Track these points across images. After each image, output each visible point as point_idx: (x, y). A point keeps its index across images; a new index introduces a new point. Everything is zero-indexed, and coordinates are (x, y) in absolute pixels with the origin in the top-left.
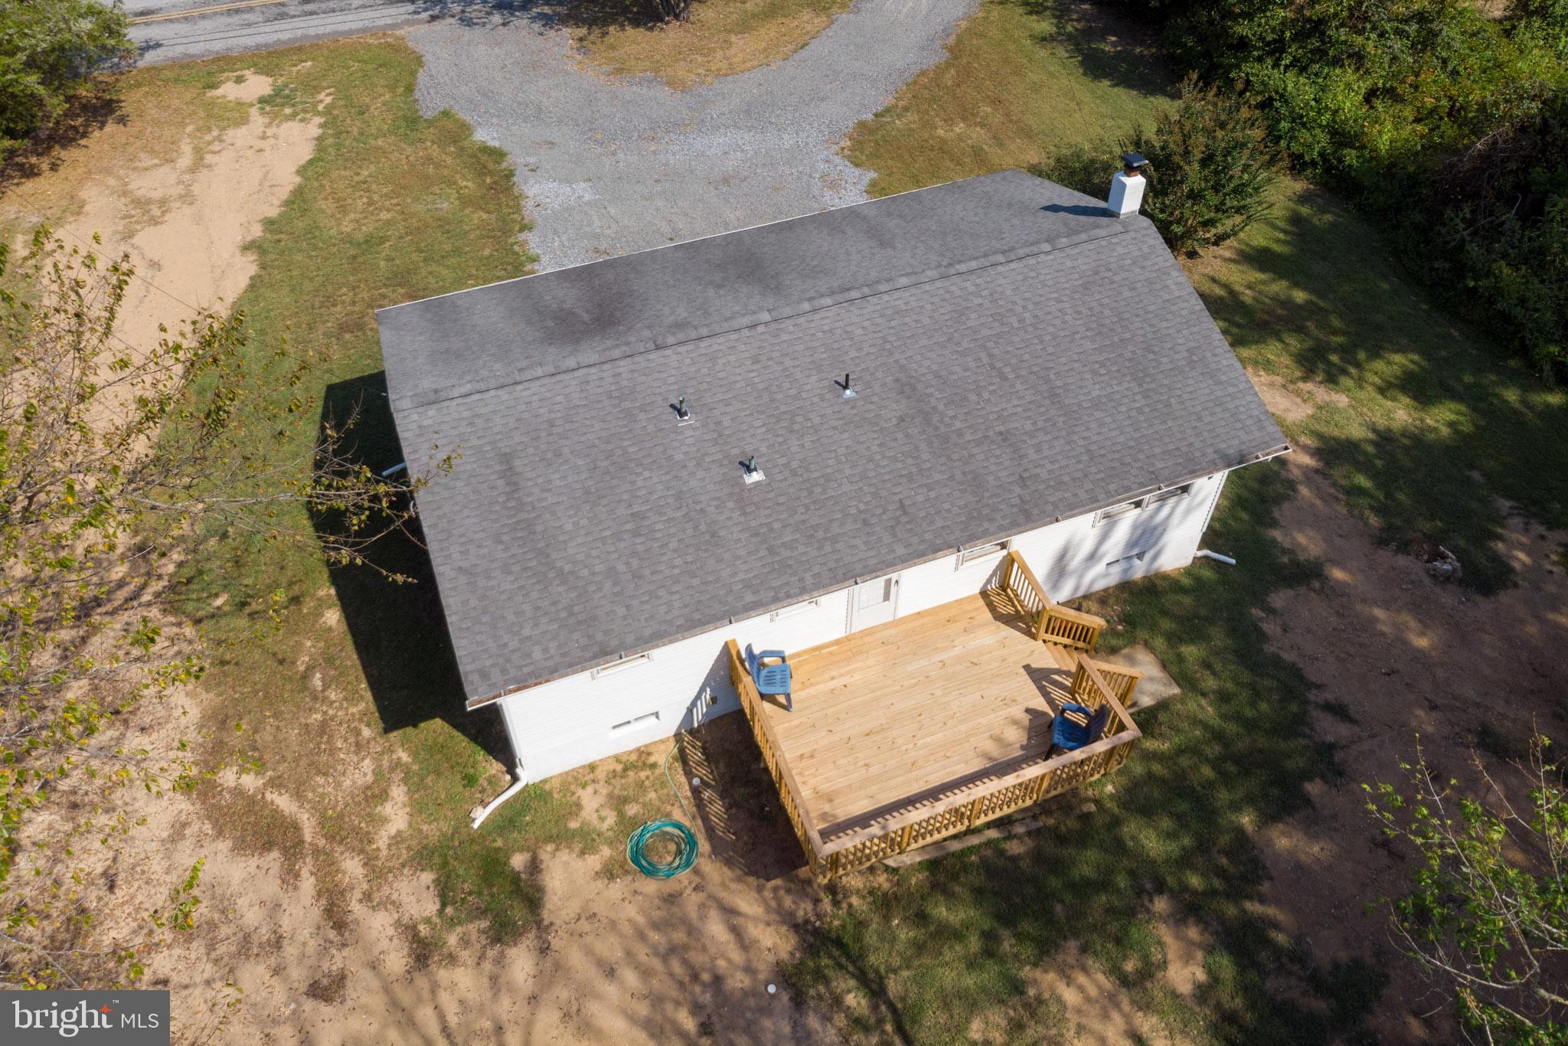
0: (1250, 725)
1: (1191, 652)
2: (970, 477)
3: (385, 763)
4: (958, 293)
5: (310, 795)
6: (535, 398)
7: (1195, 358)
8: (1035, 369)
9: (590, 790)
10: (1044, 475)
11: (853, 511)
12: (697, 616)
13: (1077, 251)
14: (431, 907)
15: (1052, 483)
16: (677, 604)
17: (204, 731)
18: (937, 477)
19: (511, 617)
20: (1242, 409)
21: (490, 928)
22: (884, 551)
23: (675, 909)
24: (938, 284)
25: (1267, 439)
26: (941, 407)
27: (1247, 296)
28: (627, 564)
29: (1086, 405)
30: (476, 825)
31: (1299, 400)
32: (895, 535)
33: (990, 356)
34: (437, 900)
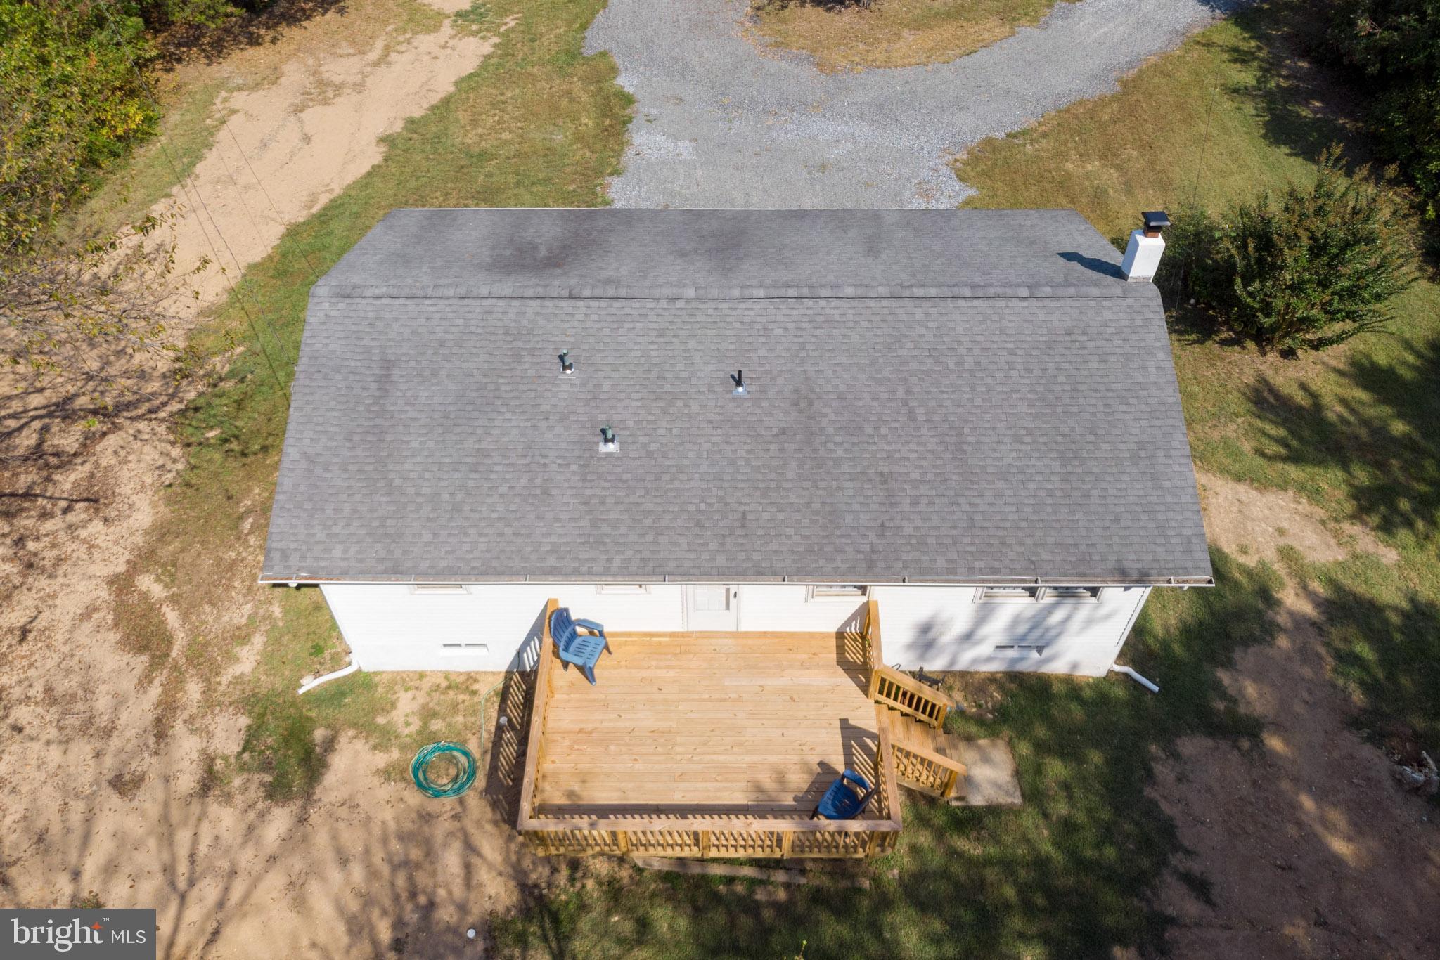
0: (1080, 864)
1: (1056, 769)
2: (827, 509)
3: (261, 612)
4: (904, 317)
5: (194, 618)
6: (438, 316)
7: (1143, 454)
8: (951, 418)
9: (410, 694)
10: (909, 530)
11: (692, 508)
12: (495, 563)
13: (1058, 304)
14: (234, 747)
15: (914, 541)
16: (482, 547)
17: (148, 537)
18: (793, 499)
19: (329, 512)
20: (1174, 524)
21: (271, 784)
22: (705, 556)
23: (426, 828)
24: (885, 303)
25: (1189, 564)
26: (830, 430)
27: (1334, 411)
28: (452, 494)
29: (990, 470)
30: (301, 691)
31: (1333, 542)
32: (722, 544)
33: (908, 391)
34: (242, 743)
